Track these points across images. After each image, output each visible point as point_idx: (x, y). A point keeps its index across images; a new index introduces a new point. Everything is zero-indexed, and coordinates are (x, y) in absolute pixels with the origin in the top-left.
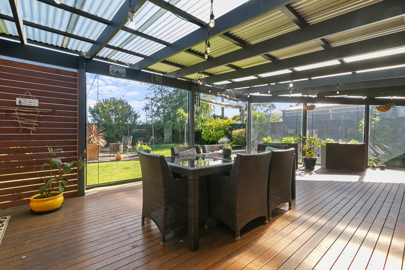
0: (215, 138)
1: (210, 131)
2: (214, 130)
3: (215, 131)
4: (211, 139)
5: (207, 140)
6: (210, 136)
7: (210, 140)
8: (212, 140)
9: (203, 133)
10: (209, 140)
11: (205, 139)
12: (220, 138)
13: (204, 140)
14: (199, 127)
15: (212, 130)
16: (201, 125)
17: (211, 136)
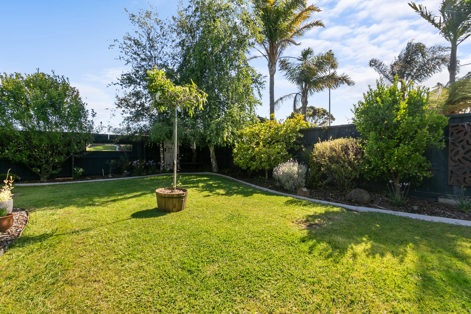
0: (265, 164)
1: (253, 147)
2: (261, 143)
3: (264, 146)
4: (254, 165)
5: (244, 168)
6: (253, 159)
7: (253, 168)
8: (256, 168)
9: (235, 151)
10: (250, 167)
11: (241, 165)
12: (276, 162)
13: (238, 167)
14: (227, 137)
15: (258, 144)
16: (233, 133)
17: (254, 156)
